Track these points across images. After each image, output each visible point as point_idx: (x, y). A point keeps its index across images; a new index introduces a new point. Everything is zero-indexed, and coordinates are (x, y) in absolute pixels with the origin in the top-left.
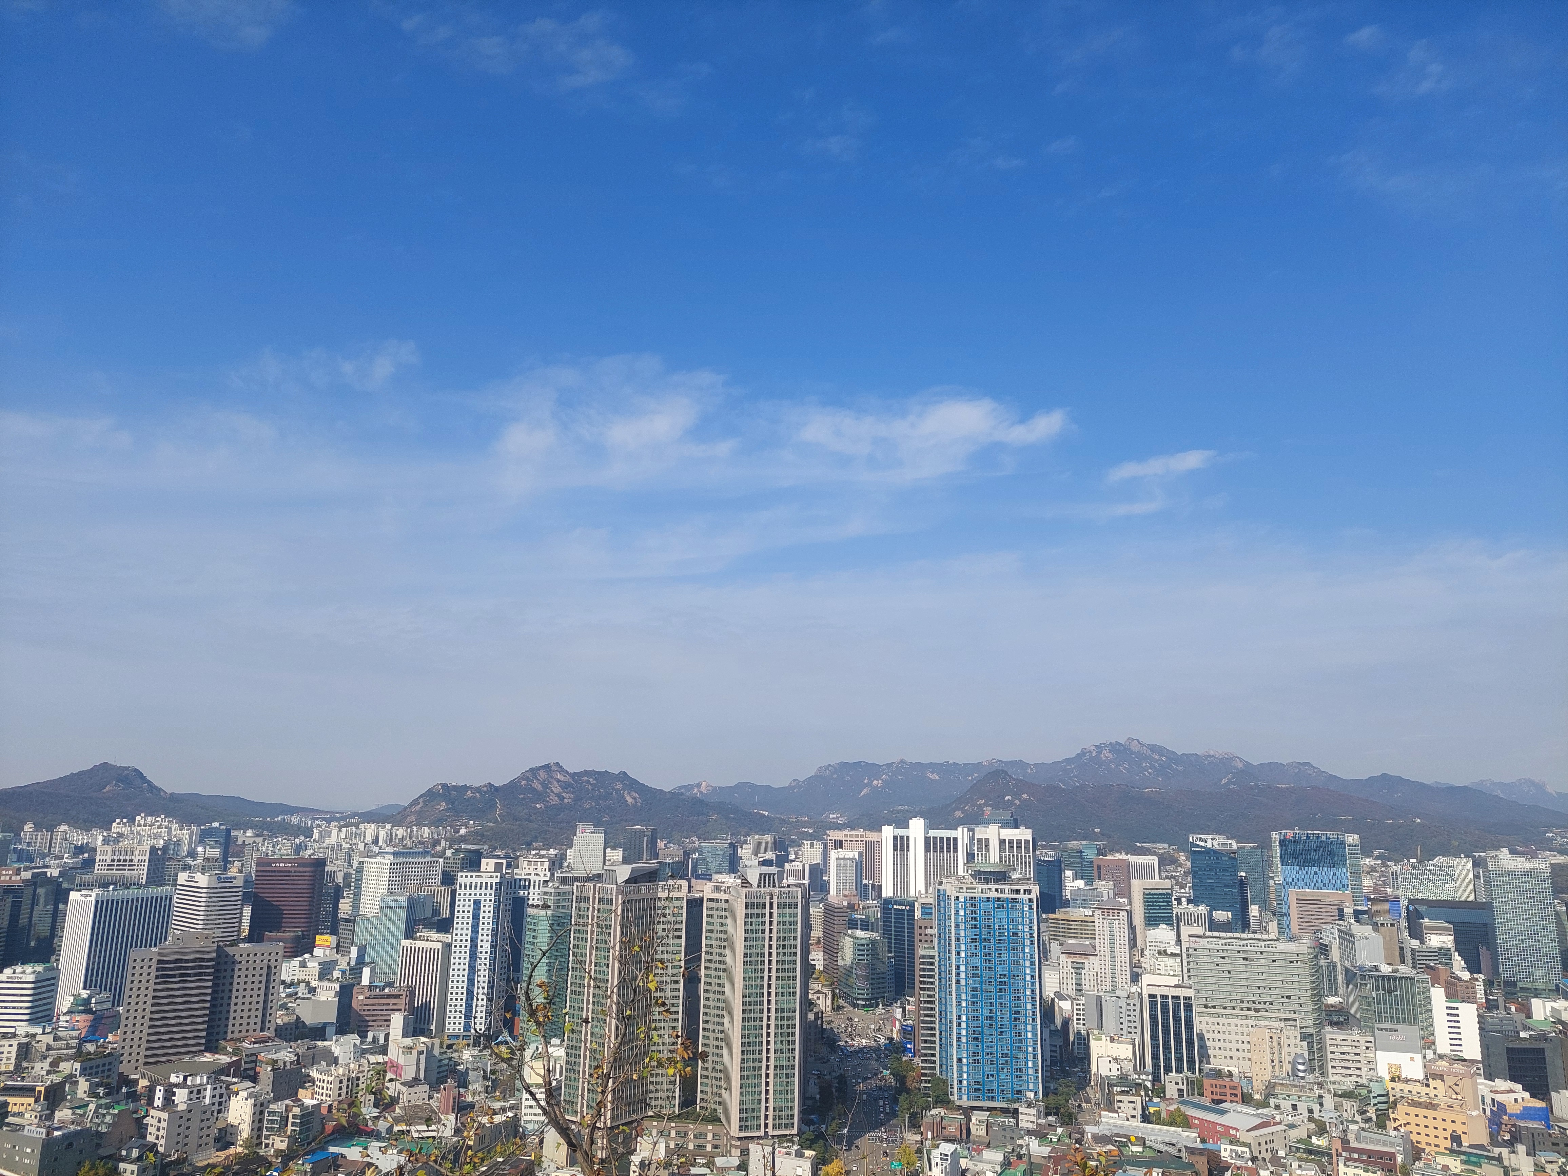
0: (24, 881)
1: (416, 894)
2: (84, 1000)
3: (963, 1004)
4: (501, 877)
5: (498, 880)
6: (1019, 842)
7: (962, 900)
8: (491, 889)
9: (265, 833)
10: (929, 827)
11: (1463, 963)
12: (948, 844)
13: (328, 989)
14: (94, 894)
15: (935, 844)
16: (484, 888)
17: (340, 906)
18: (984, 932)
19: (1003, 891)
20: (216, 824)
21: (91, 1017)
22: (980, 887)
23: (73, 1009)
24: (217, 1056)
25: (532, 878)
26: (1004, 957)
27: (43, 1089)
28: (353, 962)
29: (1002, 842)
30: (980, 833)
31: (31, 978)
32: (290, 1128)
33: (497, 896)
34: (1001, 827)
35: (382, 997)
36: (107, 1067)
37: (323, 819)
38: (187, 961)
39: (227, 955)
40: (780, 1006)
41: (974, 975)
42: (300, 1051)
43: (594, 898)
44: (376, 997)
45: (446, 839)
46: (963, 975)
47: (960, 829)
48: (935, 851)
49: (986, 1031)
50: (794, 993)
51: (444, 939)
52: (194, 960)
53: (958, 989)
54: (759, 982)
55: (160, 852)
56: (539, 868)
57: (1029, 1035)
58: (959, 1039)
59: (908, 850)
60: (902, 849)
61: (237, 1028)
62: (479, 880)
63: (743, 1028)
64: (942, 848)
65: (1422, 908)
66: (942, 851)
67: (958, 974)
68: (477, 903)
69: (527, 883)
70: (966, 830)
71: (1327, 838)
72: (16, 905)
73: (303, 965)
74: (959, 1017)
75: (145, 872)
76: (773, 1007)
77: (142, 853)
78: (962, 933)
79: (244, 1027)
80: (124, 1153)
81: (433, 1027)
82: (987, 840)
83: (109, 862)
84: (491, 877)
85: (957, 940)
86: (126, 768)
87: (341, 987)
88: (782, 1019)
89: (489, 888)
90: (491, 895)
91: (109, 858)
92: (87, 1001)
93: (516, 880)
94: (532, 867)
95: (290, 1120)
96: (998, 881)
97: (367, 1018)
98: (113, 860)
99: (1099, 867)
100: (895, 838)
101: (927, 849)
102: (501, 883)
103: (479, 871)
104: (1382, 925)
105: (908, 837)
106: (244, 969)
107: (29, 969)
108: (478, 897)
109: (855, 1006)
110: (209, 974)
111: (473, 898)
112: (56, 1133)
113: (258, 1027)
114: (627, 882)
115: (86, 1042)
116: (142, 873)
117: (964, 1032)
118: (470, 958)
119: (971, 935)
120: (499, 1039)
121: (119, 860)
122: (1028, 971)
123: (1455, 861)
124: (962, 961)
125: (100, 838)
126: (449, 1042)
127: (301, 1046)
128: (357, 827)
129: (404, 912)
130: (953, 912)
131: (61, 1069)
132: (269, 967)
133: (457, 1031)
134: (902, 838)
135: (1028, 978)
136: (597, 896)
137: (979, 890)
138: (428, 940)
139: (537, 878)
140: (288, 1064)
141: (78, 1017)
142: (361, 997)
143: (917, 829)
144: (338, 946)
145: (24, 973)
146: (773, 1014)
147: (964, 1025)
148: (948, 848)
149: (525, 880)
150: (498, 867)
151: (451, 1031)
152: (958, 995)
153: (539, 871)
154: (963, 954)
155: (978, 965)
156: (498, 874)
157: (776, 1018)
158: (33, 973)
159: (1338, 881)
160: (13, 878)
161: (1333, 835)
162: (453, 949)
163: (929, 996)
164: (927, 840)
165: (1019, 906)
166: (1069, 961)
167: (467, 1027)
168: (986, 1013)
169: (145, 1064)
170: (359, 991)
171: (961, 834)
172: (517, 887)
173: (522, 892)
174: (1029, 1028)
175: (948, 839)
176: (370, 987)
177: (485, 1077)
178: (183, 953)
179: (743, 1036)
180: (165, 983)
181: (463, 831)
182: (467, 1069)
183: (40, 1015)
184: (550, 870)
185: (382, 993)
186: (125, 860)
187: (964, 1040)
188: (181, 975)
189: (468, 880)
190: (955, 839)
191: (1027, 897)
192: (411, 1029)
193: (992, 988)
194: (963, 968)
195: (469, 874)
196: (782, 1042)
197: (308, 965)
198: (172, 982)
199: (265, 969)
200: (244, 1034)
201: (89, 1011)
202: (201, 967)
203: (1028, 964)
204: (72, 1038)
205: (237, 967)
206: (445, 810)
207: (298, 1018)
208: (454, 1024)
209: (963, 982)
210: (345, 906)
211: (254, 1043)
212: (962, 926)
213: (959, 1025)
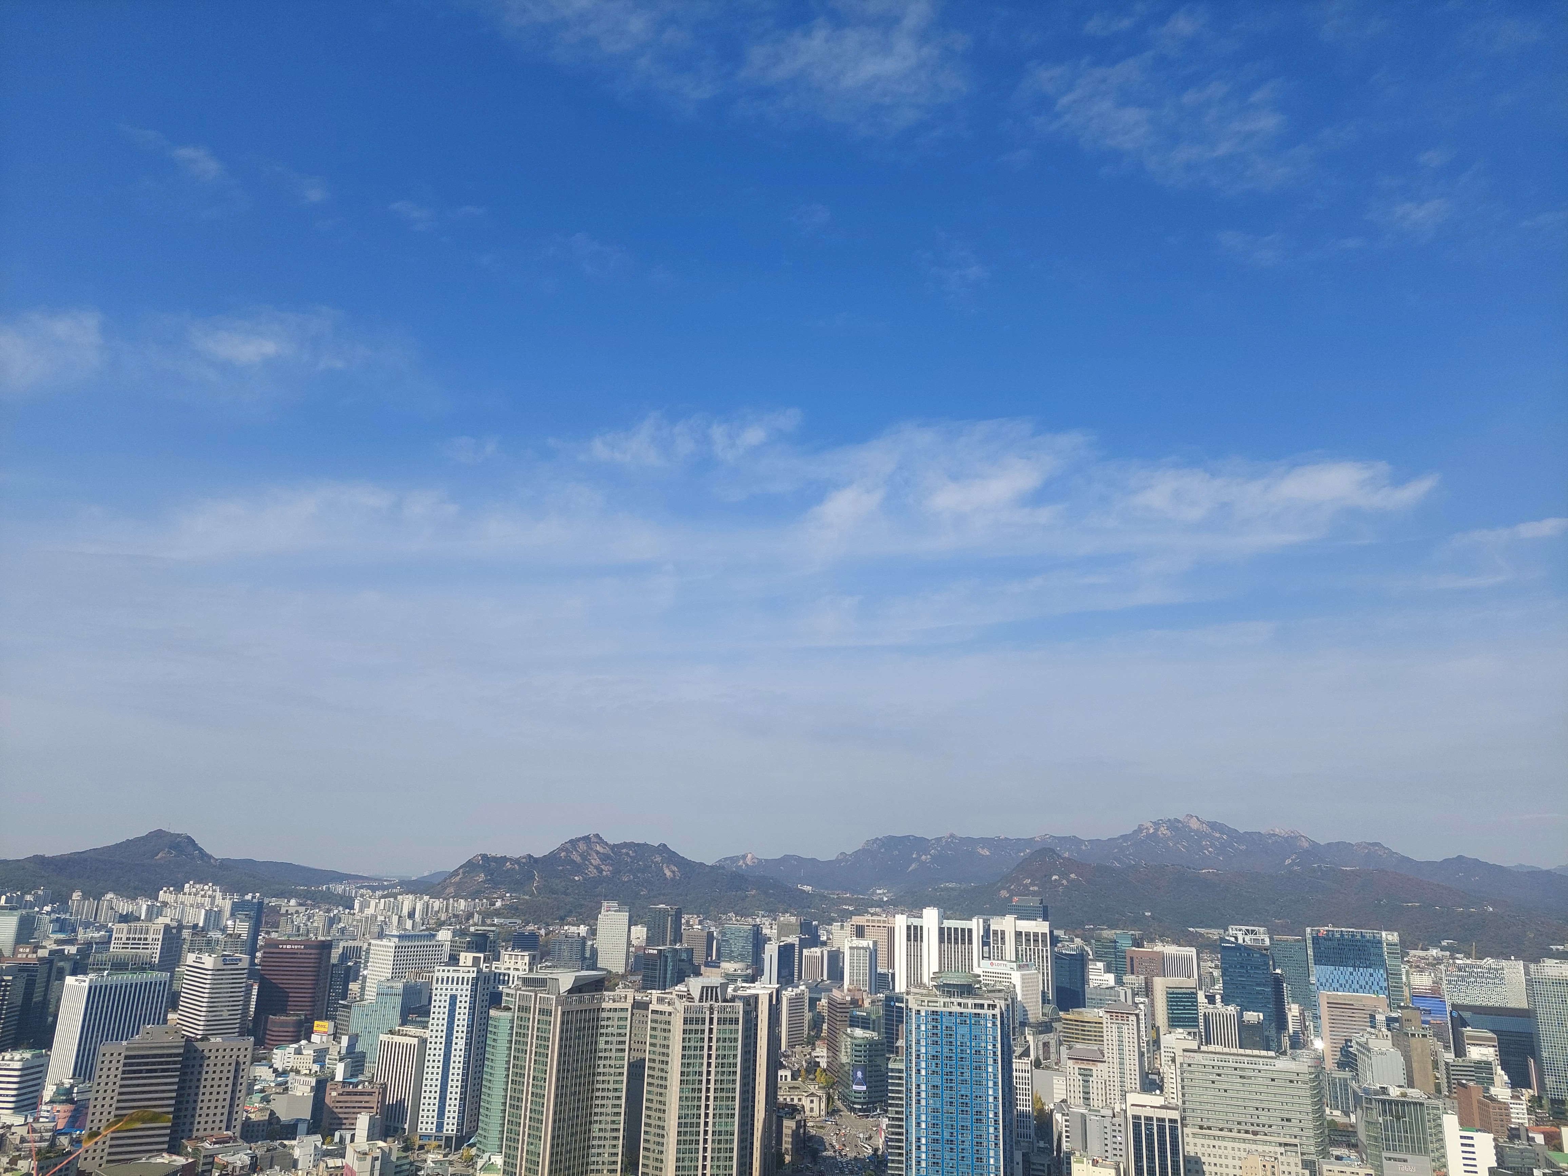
1: (413, 981)
2: (66, 1089)
3: (923, 1125)
4: (478, 972)
5: (474, 975)
6: (1036, 935)
7: (923, 1014)
8: (467, 984)
9: (309, 902)
10: (943, 917)
11: (1506, 1078)
12: (963, 936)
13: (305, 1083)
14: (87, 980)
15: (949, 934)
16: (460, 983)
17: (350, 987)
18: (946, 1049)
19: (966, 1006)
21: (72, 1107)
22: (942, 1000)
23: (55, 1099)
24: (174, 1157)
25: (512, 972)
26: (967, 1076)
28: (343, 1051)
29: (1018, 934)
30: (997, 924)
31: (18, 1065)
33: (474, 990)
34: (1018, 919)
35: (355, 1094)
37: (369, 887)
38: (155, 1056)
39: (196, 1050)
40: (717, 1129)
41: (935, 1095)
42: (259, 1153)
43: (535, 1008)
44: (349, 1094)
45: (479, 913)
46: (923, 1095)
47: (975, 920)
48: (949, 942)
49: (947, 1155)
50: (733, 1115)
51: (422, 1035)
52: (162, 1056)
53: (918, 1109)
54: (696, 1103)
55: (174, 931)
56: (520, 962)
57: (992, 1161)
58: (918, 1163)
59: (922, 941)
60: (916, 940)
61: (202, 1126)
62: (456, 975)
63: (678, 1151)
64: (956, 939)
65: (1466, 1015)
66: (956, 942)
67: (918, 1094)
68: (453, 998)
69: (506, 978)
70: (981, 921)
71: (1363, 936)
72: (30, 984)
73: (299, 1052)
74: (918, 1140)
75: (158, 951)
76: (710, 1129)
77: (156, 932)
78: (923, 1050)
79: (210, 1125)
81: (406, 1126)
82: (1003, 932)
83: (124, 940)
84: (469, 972)
85: (918, 1057)
86: (179, 835)
87: (318, 1082)
88: (720, 1142)
89: (465, 983)
90: (467, 990)
91: (124, 936)
92: (69, 1091)
93: (495, 974)
94: (513, 961)
96: (961, 995)
97: (340, 1116)
98: (128, 939)
99: (1132, 959)
100: (909, 928)
101: (941, 940)
102: (477, 978)
103: (457, 965)
104: (1413, 1035)
105: (921, 927)
106: (212, 1065)
107: (17, 1056)
108: (454, 992)
109: (852, 1110)
110: (175, 1070)
111: (449, 993)
113: (224, 1125)
114: (570, 991)
115: (60, 1134)
116: (155, 952)
117: (924, 1156)
118: (445, 1055)
119: (932, 1052)
120: (471, 1141)
121: (134, 939)
122: (991, 1092)
123: (1504, 963)
124: (923, 1079)
125: (144, 907)
126: (421, 1142)
127: (260, 1148)
128: (396, 898)
129: (399, 1000)
130: (914, 1026)
131: (18, 1167)
132: (238, 1063)
133: (429, 1131)
134: (916, 927)
135: (991, 1099)
136: (537, 1006)
137: (941, 1003)
138: (406, 1035)
139: (516, 973)
140: (238, 1169)
141: (58, 1107)
142: (334, 1094)
143: (930, 918)
144: (333, 1033)
145: (12, 1060)
146: (709, 1137)
147: (923, 1148)
148: (963, 940)
149: (504, 975)
150: (476, 960)
151: (424, 1131)
152: (918, 1117)
153: (518, 966)
154: (923, 1072)
155: (939, 1084)
156: (475, 969)
157: (713, 1141)
158: (22, 1060)
159: (1375, 983)
160: (30, 956)
161: (1368, 933)
162: (429, 1046)
163: (897, 1113)
164: (941, 930)
165: (982, 1022)
166: (1076, 1067)
167: (440, 1126)
168: (947, 1136)
169: (108, 1162)
170: (333, 1087)
171: (975, 925)
172: (497, 981)
173: (501, 987)
174: (992, 1153)
175: (963, 930)
176: (344, 1083)
178: (151, 1048)
179: (678, 1160)
180: (131, 1079)
181: (499, 904)
182: (428, 1174)
183: (26, 1103)
184: (530, 964)
185: (355, 1090)
186: (140, 939)
187: (923, 1164)
188: (148, 1071)
189: (446, 975)
190: (970, 931)
191: (991, 1012)
192: (377, 1130)
193: (953, 1109)
194: (923, 1087)
195: (447, 968)
196: (718, 1167)
197: (304, 1052)
198: (138, 1078)
199: (234, 1064)
200: (209, 1132)
201: (71, 1101)
202: (168, 1063)
203: (991, 1084)
204: (47, 1131)
205: (206, 1062)
206: (484, 882)
207: (272, 1113)
208: (427, 1124)
209: (923, 1102)
210: (354, 987)
211: (215, 1143)
212: (923, 1042)
213: (918, 1148)
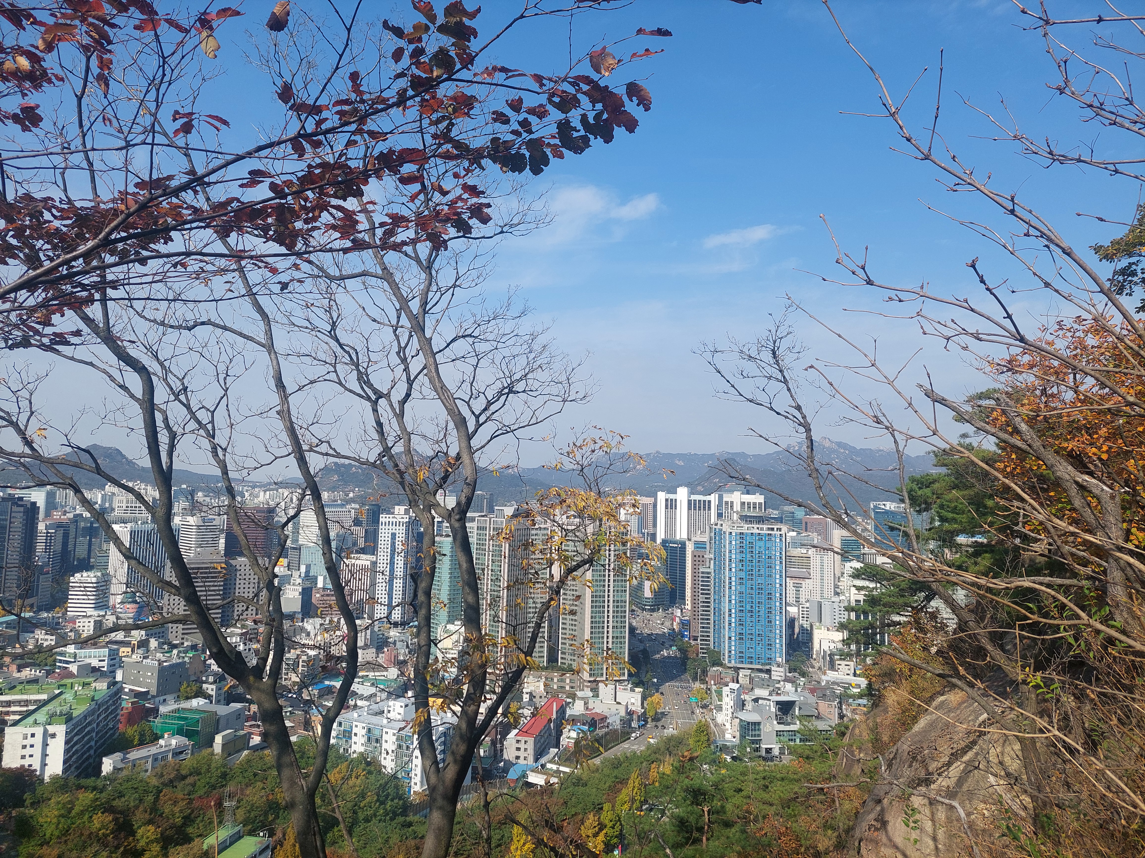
0: (69, 519)
2: (130, 595)
3: (733, 602)
4: (410, 518)
5: (407, 520)
6: (754, 504)
7: (734, 534)
8: (403, 526)
9: (211, 494)
10: (691, 493)
12: (704, 505)
13: (294, 590)
14: (128, 527)
15: (695, 504)
16: (398, 525)
18: (749, 556)
19: (762, 529)
20: (184, 486)
21: (137, 606)
22: (746, 526)
23: (124, 601)
24: (232, 629)
26: (762, 572)
27: (136, 643)
29: (743, 504)
30: (727, 498)
31: (94, 580)
32: (300, 668)
33: (407, 530)
34: (742, 494)
36: (161, 635)
37: (249, 486)
39: (231, 565)
40: (616, 599)
41: (741, 584)
43: (490, 528)
46: (733, 583)
47: (713, 495)
48: (695, 509)
49: (749, 619)
50: (625, 591)
51: (372, 559)
53: (730, 592)
54: (602, 583)
57: (778, 623)
58: (730, 624)
59: (676, 508)
60: (671, 508)
62: (394, 520)
63: (592, 612)
64: (700, 507)
66: (700, 509)
67: (730, 583)
68: (394, 535)
70: (717, 495)
72: (66, 536)
74: (730, 610)
76: (611, 599)
78: (733, 556)
79: (245, 613)
80: (204, 679)
82: (732, 503)
83: (124, 508)
84: (403, 518)
85: (730, 560)
86: (110, 448)
87: (303, 589)
88: (618, 606)
89: (401, 525)
90: (403, 530)
91: (124, 505)
92: (133, 596)
95: (301, 664)
96: (759, 522)
98: (127, 507)
99: (806, 523)
100: (667, 500)
101: (689, 508)
102: (410, 522)
103: (393, 513)
105: (676, 500)
106: (243, 575)
107: (91, 574)
108: (394, 531)
109: (644, 609)
110: (221, 577)
111: (390, 531)
112: (165, 664)
114: (512, 518)
115: (138, 620)
117: (733, 620)
119: (739, 557)
121: (132, 507)
122: (778, 581)
124: (733, 574)
125: (100, 496)
128: (277, 491)
130: (727, 542)
134: (672, 500)
135: (778, 586)
136: (492, 526)
137: (745, 528)
138: (360, 559)
141: (128, 606)
142: (318, 595)
143: (682, 494)
144: (288, 566)
145: (88, 576)
146: (611, 604)
147: (733, 616)
148: (704, 508)
150: (407, 512)
151: (379, 618)
152: (730, 597)
154: (733, 570)
155: (744, 577)
156: (407, 516)
157: (613, 607)
158: (95, 577)
160: (62, 517)
162: (378, 565)
163: (706, 598)
164: (689, 502)
165: (773, 539)
166: (792, 582)
168: (748, 607)
169: (183, 634)
170: (316, 591)
171: (713, 498)
174: (778, 618)
175: (704, 501)
176: (324, 589)
177: (407, 647)
178: (203, 563)
179: (592, 617)
181: (351, 495)
182: (395, 641)
183: (101, 604)
186: (136, 507)
187: (733, 625)
189: (387, 520)
190: (709, 502)
191: (779, 533)
193: (753, 592)
194: (733, 579)
195: (387, 516)
196: (617, 622)
201: (135, 602)
202: (216, 573)
203: (778, 576)
204: (129, 618)
205: (238, 573)
206: (338, 481)
208: (380, 614)
209: (733, 588)
212: (733, 552)
213: (730, 615)
